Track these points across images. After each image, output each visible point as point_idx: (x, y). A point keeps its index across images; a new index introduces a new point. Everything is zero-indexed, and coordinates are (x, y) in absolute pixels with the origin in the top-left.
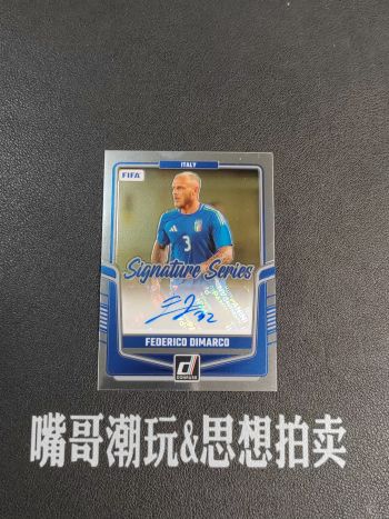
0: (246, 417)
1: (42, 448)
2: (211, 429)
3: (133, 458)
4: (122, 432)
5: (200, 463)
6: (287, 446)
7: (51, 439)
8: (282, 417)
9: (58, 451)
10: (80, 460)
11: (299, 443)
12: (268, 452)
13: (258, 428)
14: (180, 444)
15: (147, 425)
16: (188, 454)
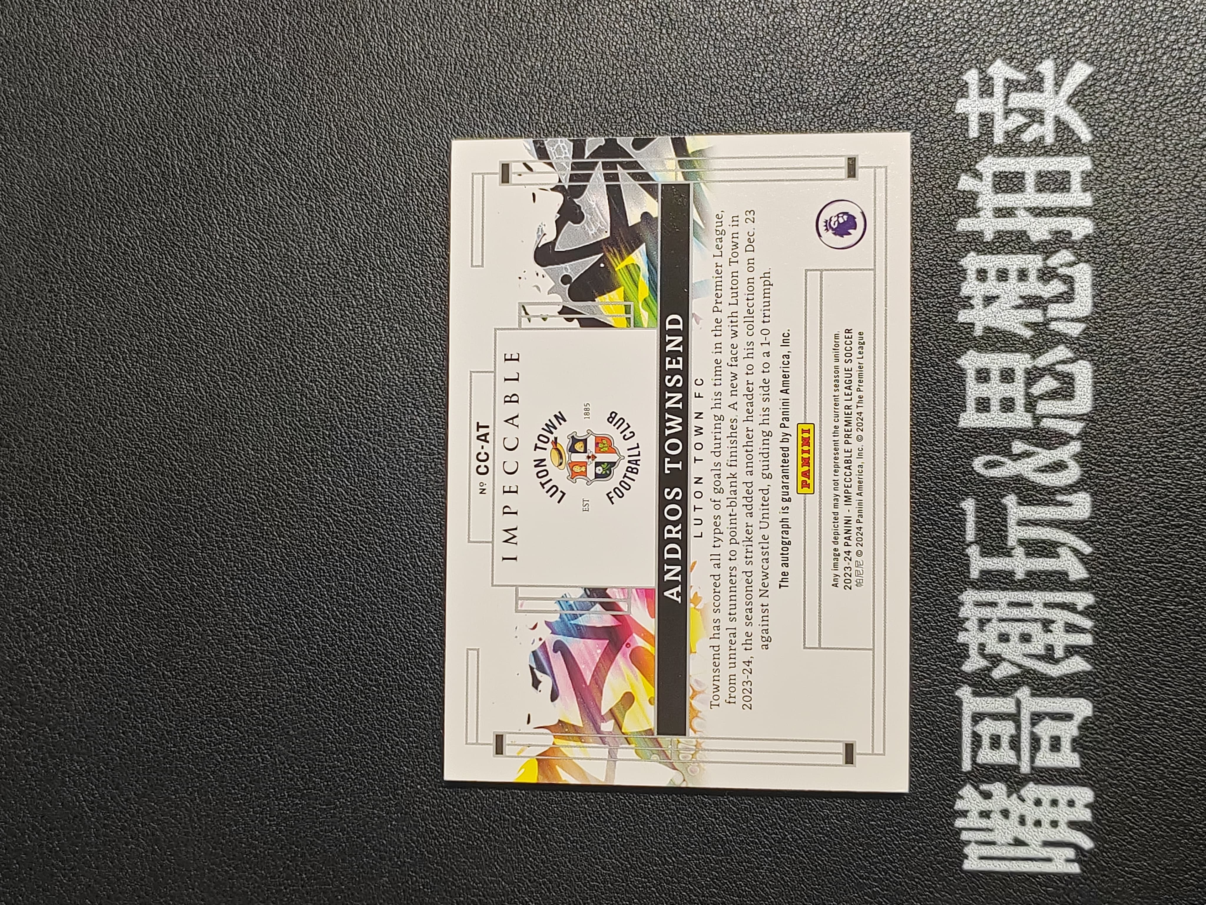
0: (963, 316)
1: (1047, 844)
2: (995, 405)
3: (1071, 608)
4: (1004, 638)
5: (1082, 436)
6: (1038, 212)
7: (1022, 821)
8: (964, 225)
9: (1054, 803)
10: (1077, 744)
11: (1030, 181)
12: (1053, 262)
13: (992, 286)
14: (1035, 486)
15: (983, 572)
16: (1059, 466)
